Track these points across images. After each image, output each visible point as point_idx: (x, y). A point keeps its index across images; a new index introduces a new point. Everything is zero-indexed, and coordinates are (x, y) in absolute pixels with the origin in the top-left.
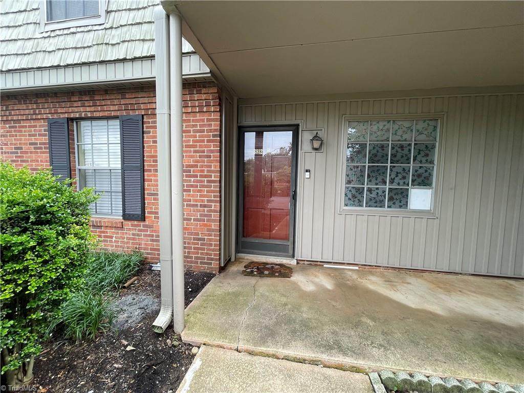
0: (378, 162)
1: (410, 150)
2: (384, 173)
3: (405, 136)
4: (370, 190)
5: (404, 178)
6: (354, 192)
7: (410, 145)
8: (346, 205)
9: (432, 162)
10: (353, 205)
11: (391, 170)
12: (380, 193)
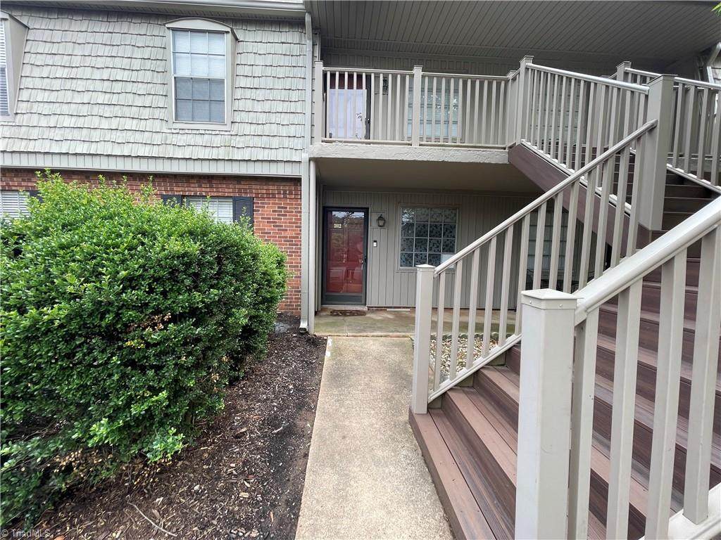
0: (422, 236)
1: (441, 229)
2: (426, 243)
3: (438, 219)
4: (416, 255)
5: (438, 247)
6: (406, 256)
7: (441, 225)
8: (401, 266)
9: (454, 237)
10: (406, 266)
11: (430, 242)
12: (423, 257)
